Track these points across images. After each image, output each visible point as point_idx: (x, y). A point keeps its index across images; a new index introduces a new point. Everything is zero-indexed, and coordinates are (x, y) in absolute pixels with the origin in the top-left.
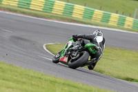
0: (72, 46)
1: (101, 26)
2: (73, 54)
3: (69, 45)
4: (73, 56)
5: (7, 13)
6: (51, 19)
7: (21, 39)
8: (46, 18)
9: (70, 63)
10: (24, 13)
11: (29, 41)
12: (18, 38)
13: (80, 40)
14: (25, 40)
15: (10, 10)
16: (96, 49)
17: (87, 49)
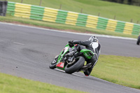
0: (68, 52)
1: (115, 35)
2: (69, 60)
3: (66, 51)
4: (69, 62)
5: (19, 25)
6: (64, 30)
7: (33, 51)
8: (59, 29)
9: (66, 68)
10: (36, 25)
11: (40, 53)
12: (30, 50)
13: (76, 47)
14: (37, 52)
15: (22, 23)
16: (91, 54)
17: (82, 55)
